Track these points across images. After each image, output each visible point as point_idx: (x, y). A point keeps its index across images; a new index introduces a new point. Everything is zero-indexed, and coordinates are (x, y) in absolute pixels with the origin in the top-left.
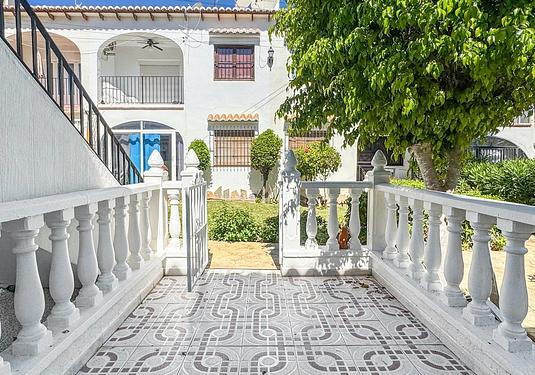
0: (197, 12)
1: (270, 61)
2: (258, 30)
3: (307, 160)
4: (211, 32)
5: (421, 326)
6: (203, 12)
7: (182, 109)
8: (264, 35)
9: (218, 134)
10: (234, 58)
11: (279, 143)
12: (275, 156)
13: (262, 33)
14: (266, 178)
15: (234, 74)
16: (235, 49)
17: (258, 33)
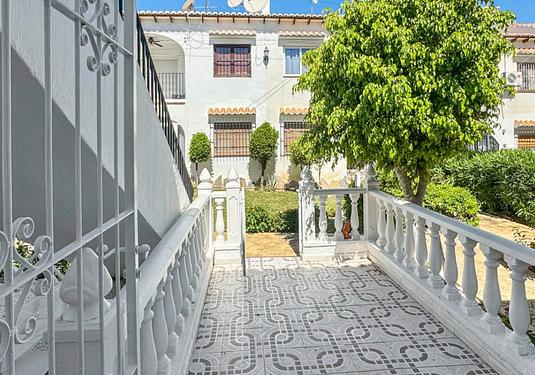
0: (198, 15)
1: (266, 59)
2: (254, 32)
3: (303, 152)
4: (211, 34)
5: (404, 292)
6: (203, 16)
7: (183, 103)
8: (260, 36)
9: (217, 126)
10: (232, 56)
11: (276, 136)
12: (273, 147)
13: (258, 35)
14: (264, 167)
15: (232, 71)
16: (232, 48)
17: (254, 35)
